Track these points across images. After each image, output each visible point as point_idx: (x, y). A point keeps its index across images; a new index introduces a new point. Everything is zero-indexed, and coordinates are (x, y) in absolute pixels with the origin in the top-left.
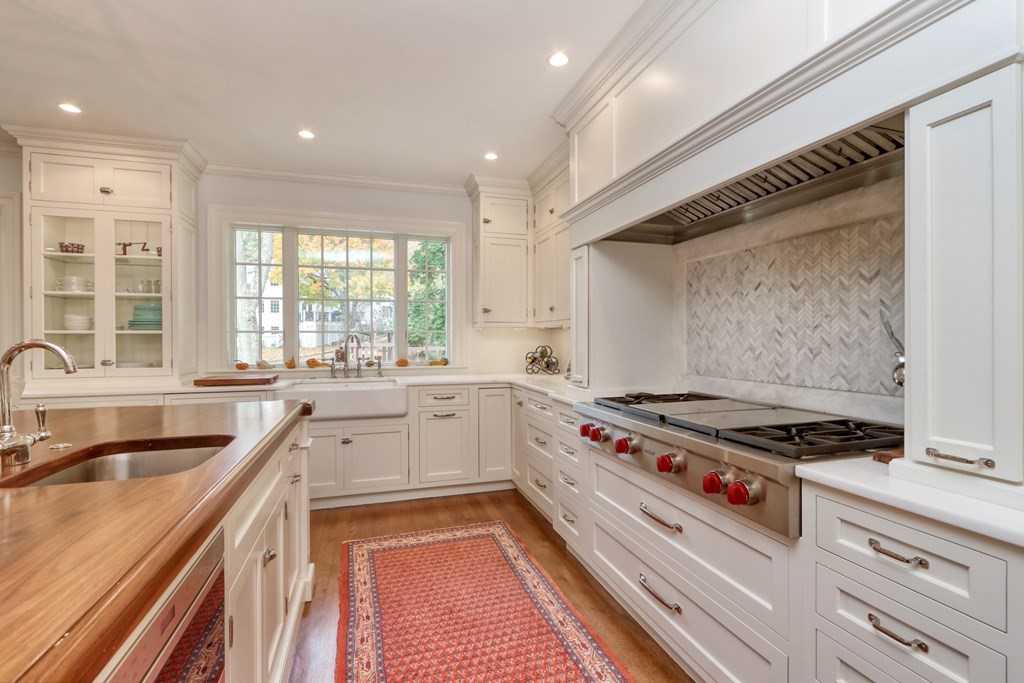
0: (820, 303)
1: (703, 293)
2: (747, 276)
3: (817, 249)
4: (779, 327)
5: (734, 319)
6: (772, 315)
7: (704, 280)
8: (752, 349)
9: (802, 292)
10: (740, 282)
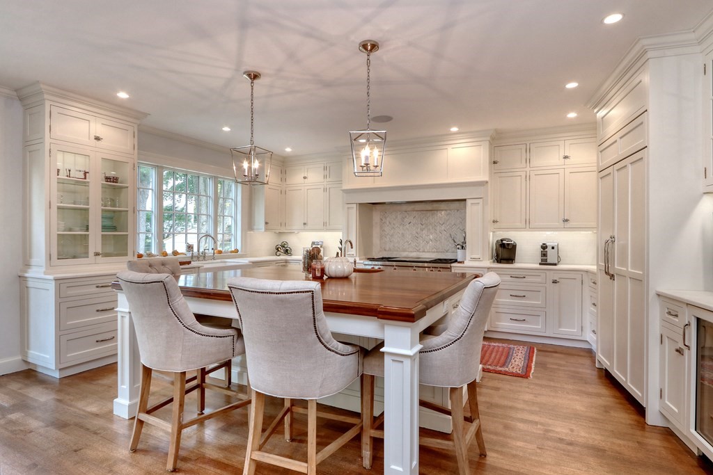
0: (429, 229)
1: (388, 223)
2: (406, 220)
3: (428, 215)
4: (416, 235)
5: (401, 233)
6: (415, 232)
7: (388, 219)
8: (407, 242)
9: (424, 226)
10: (403, 221)
